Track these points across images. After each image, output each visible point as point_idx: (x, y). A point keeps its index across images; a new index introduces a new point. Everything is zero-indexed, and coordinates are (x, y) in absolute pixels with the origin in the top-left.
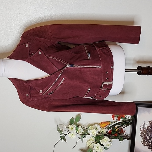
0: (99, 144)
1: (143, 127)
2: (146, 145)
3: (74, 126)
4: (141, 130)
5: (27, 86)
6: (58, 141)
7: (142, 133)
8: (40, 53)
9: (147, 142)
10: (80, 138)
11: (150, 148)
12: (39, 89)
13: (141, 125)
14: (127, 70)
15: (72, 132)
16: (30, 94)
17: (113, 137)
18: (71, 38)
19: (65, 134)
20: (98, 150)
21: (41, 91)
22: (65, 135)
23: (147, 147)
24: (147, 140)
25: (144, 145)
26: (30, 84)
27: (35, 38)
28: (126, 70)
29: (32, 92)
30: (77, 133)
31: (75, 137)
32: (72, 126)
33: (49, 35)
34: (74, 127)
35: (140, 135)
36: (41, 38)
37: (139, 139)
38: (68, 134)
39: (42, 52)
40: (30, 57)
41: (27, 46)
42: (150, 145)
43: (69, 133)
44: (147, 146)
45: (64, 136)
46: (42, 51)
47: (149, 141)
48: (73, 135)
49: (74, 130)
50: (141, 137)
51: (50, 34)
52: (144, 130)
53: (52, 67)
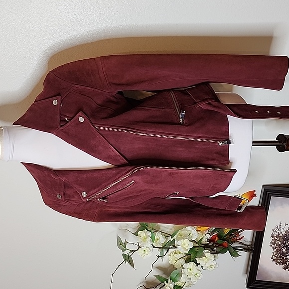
0: (193, 263)
1: (277, 231)
2: (280, 263)
3: (149, 234)
4: (272, 236)
5: (58, 182)
6: (119, 265)
7: (275, 242)
8: (81, 119)
9: (283, 258)
10: (159, 257)
11: (287, 268)
12: (81, 189)
13: (274, 227)
14: (256, 143)
15: (145, 245)
16: (65, 195)
17: (219, 250)
18: (144, 81)
19: (131, 251)
20: (191, 274)
21: (84, 195)
22: (131, 253)
23: (281, 266)
24: (283, 254)
25: (276, 263)
26: (65, 178)
27: (73, 85)
28: (253, 142)
29: (68, 192)
30: (154, 247)
31: (150, 254)
32: (145, 235)
33: (100, 77)
34: (149, 236)
35: (271, 246)
36: (85, 88)
37: (267, 251)
38: (137, 250)
39: (86, 118)
40: (61, 126)
41: (55, 102)
42: (288, 263)
43: (139, 247)
44: (282, 264)
45: (129, 255)
46: (86, 115)
47: (286, 256)
48: (146, 251)
49: (149, 242)
50: (273, 248)
51: (102, 75)
52: (278, 236)
53: (107, 148)
